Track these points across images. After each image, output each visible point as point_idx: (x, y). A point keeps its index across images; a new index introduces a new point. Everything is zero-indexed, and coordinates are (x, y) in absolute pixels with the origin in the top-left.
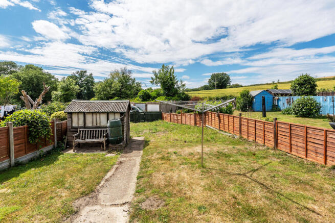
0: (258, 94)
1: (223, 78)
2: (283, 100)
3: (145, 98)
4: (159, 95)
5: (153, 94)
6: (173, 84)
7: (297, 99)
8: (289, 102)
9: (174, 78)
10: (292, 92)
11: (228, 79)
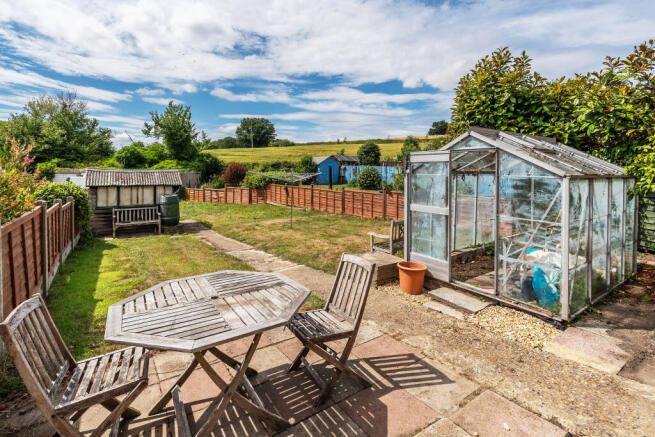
0: (323, 162)
1: (263, 128)
2: (350, 169)
3: (133, 162)
4: (162, 157)
5: (149, 155)
6: (188, 138)
7: (362, 169)
8: (355, 173)
9: (190, 127)
10: (358, 160)
11: (272, 130)
